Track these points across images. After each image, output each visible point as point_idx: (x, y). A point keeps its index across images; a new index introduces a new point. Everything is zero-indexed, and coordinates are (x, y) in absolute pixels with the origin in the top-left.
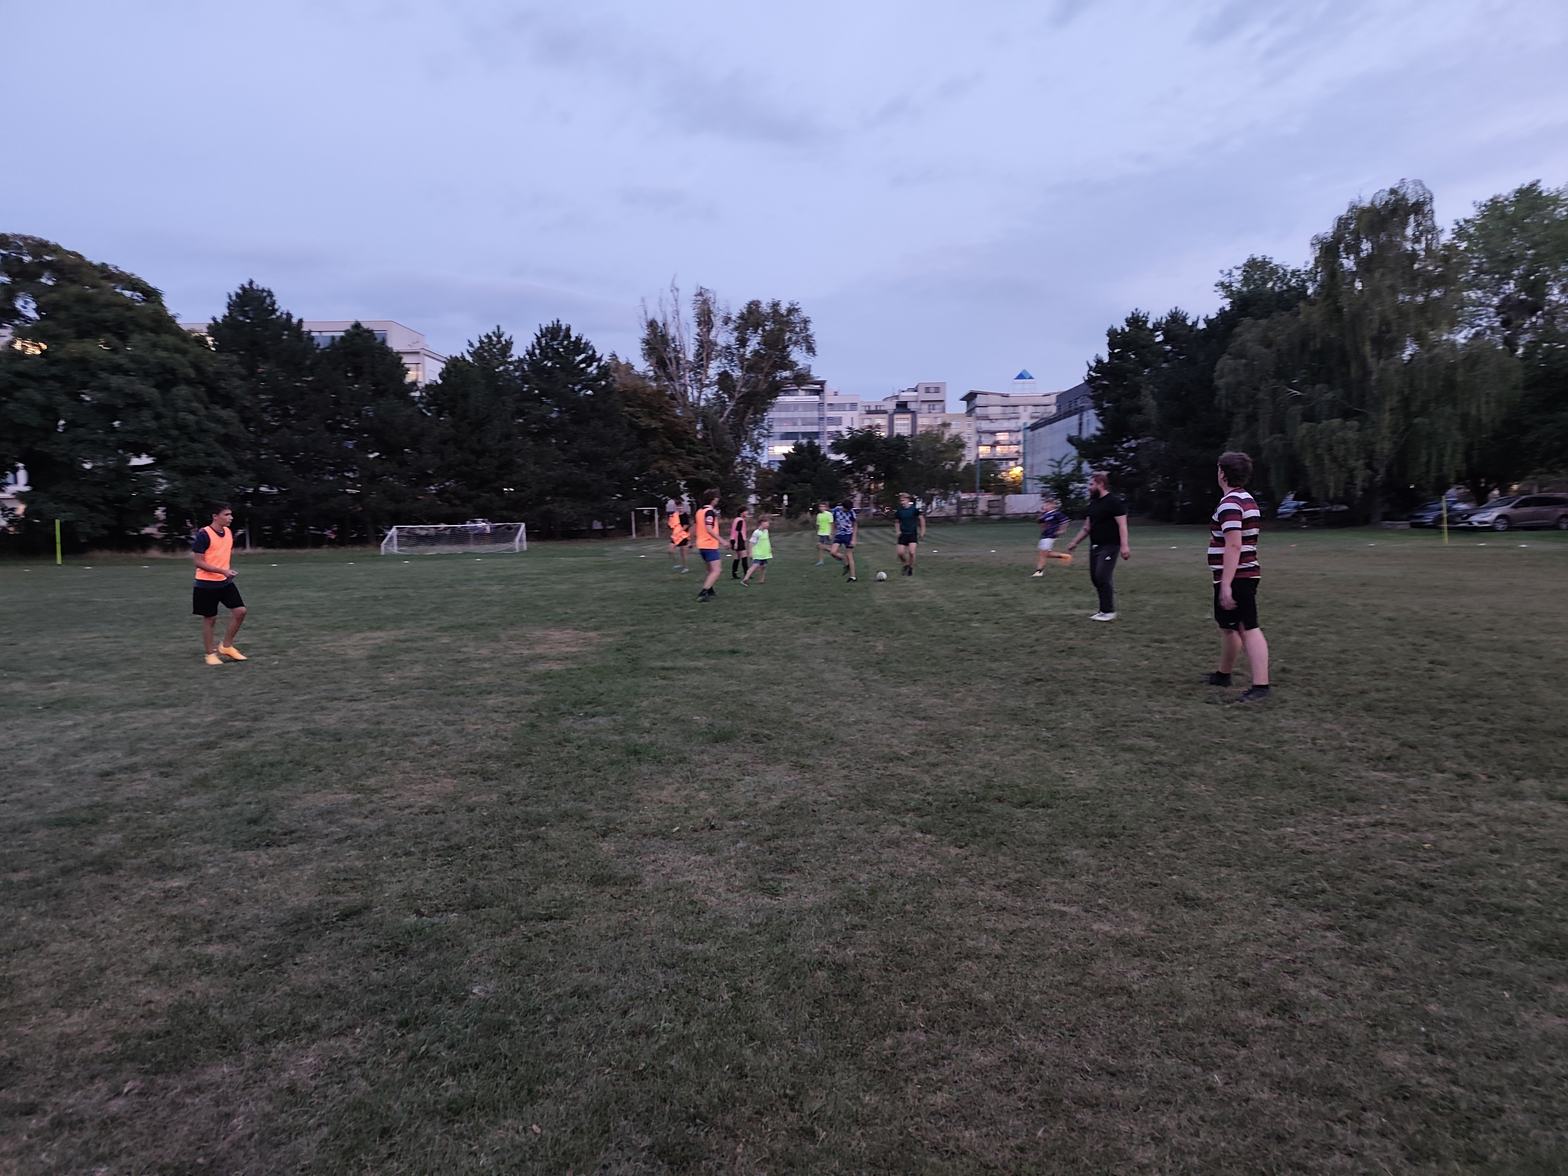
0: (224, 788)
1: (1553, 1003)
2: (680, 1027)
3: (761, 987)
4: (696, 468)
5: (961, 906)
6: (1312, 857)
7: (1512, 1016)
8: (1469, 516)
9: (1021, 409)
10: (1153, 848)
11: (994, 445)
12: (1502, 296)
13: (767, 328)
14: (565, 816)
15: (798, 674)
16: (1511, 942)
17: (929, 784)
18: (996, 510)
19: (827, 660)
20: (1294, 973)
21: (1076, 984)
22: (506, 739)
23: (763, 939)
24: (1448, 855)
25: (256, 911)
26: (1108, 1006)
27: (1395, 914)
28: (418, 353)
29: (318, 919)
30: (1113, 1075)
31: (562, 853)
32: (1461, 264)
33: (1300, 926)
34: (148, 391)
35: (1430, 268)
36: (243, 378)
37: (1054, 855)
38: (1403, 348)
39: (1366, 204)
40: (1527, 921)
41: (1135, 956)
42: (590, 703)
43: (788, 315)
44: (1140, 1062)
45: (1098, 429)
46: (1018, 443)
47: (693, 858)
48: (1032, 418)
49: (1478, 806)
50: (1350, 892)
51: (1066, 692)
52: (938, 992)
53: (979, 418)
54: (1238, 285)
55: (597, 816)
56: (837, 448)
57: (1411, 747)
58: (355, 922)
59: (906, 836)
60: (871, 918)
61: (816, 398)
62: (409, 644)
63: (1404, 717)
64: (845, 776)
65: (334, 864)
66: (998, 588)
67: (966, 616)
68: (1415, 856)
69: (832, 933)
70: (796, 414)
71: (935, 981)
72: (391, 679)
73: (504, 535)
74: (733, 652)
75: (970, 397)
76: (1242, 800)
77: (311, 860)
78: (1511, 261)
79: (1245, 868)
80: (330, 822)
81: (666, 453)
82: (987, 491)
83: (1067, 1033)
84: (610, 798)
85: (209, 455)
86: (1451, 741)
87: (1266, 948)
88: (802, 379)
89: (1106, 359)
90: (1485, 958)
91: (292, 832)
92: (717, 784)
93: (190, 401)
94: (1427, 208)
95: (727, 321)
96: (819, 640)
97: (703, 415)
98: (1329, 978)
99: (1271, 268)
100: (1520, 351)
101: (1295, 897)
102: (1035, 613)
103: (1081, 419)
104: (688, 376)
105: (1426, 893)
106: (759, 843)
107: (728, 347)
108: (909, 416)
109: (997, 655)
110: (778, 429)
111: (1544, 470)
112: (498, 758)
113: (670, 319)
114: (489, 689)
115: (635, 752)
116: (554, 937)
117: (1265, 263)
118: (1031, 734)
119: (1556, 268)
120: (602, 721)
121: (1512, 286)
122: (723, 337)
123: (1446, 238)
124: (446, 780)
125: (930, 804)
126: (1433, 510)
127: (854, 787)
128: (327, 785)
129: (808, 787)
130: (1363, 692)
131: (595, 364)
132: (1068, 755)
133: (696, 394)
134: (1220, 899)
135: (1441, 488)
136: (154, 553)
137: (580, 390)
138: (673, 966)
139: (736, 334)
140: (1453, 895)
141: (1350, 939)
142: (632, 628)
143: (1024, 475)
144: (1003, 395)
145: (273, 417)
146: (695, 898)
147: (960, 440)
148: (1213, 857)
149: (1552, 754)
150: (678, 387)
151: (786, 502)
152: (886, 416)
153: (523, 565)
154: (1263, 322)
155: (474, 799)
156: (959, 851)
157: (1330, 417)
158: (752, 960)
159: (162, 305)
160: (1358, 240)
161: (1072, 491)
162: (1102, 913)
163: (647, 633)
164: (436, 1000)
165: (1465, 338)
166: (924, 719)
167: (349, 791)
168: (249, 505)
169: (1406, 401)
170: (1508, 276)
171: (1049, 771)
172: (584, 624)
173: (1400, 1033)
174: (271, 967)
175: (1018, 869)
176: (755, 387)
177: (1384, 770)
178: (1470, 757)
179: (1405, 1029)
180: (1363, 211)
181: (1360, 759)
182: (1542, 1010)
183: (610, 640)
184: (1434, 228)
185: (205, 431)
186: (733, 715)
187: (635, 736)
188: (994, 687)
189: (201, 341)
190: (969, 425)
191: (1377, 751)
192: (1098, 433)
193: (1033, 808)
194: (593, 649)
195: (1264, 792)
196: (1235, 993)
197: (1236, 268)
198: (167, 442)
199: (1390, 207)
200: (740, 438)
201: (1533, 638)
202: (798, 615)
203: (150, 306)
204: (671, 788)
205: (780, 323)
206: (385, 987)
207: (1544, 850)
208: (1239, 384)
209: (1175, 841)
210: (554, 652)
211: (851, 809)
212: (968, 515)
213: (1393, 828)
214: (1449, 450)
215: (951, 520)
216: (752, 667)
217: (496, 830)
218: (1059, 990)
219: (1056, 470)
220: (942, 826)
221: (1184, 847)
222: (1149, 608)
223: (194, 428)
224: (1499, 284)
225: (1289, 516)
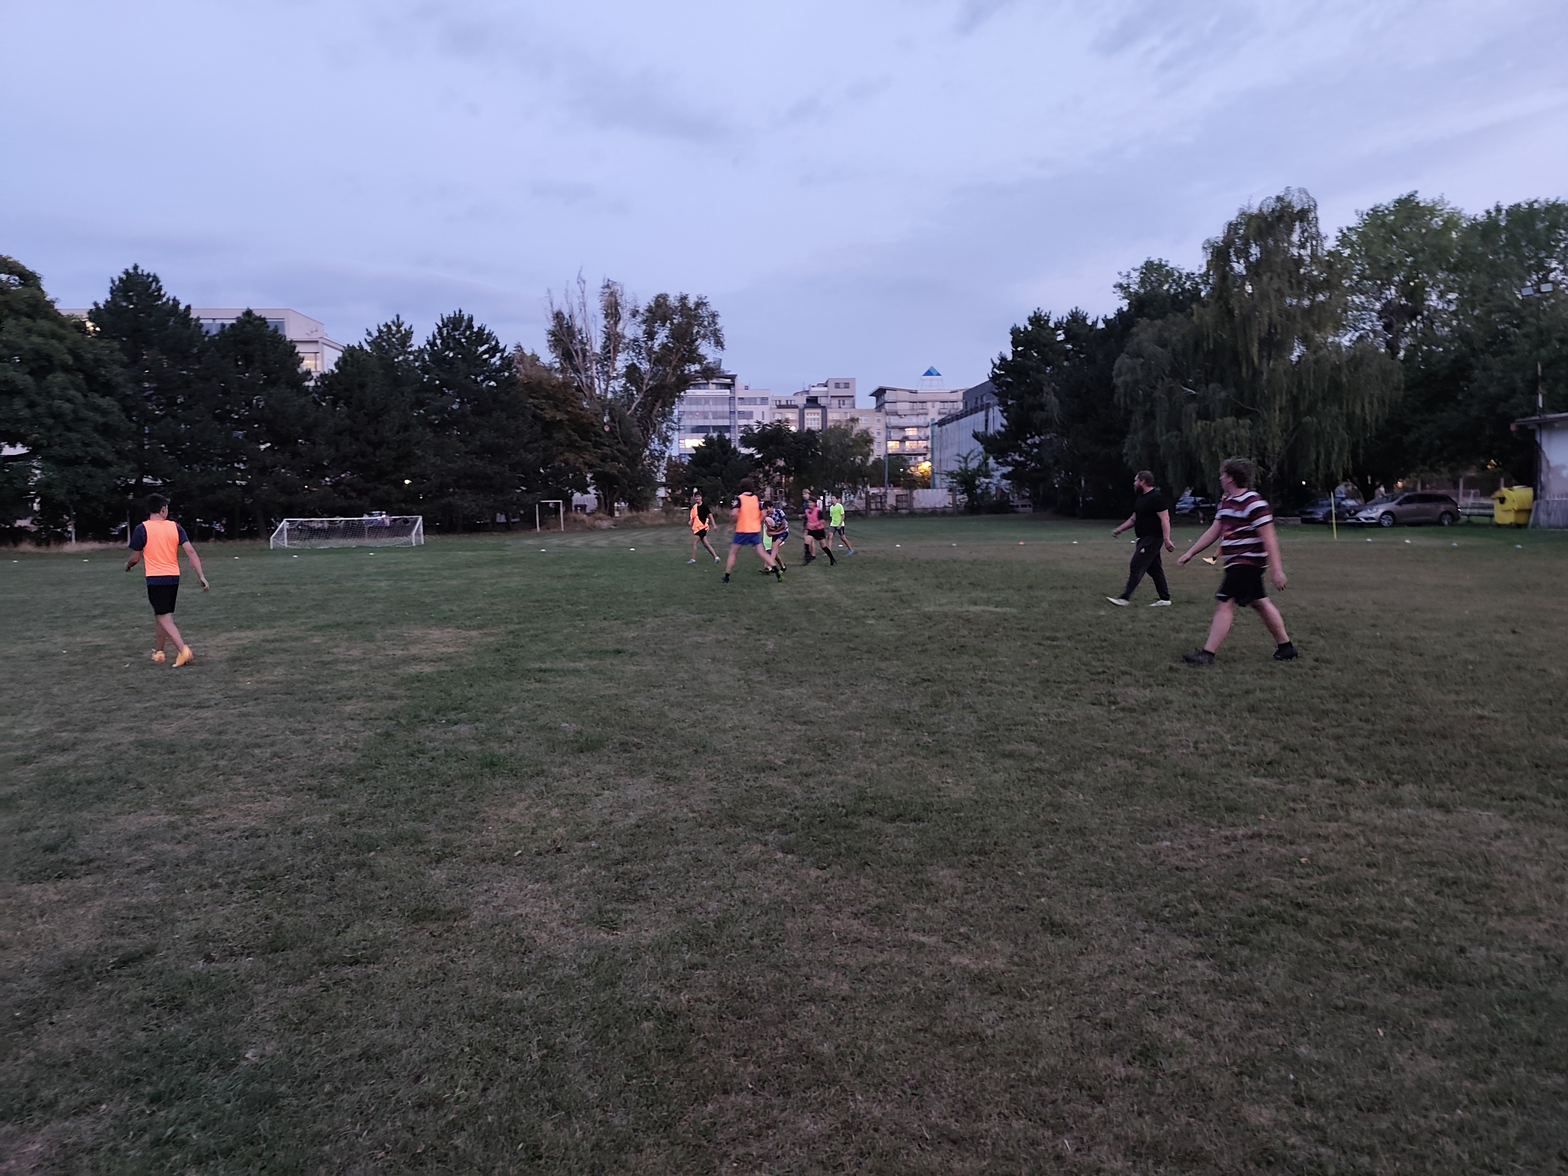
0: (30, 810)
1: (1428, 1041)
2: (476, 1095)
3: (577, 1043)
4: (602, 460)
5: (813, 939)
6: (1187, 875)
7: (1385, 1058)
8: (1356, 512)
9: (929, 405)
10: (1025, 867)
11: (905, 439)
12: (1384, 301)
13: (675, 321)
14: (398, 839)
15: (682, 675)
16: (1387, 970)
17: (799, 796)
18: (905, 505)
19: (714, 659)
20: (1159, 1010)
21: (926, 1031)
22: (355, 750)
23: (590, 983)
24: (1326, 869)
25: (23, 958)
26: (957, 1057)
27: (1269, 940)
28: (317, 342)
29: (91, 968)
30: (954, 1142)
31: (386, 883)
32: (1345, 269)
33: (1169, 954)
34: (25, 380)
35: (1315, 273)
36: (124, 366)
37: (919, 876)
38: (1292, 349)
39: (1255, 210)
40: (1405, 945)
41: (992, 994)
42: (455, 709)
43: (696, 309)
44: (985, 1126)
45: (1002, 425)
46: (927, 439)
47: (530, 887)
48: (940, 413)
49: (1356, 815)
50: (1223, 914)
51: (952, 693)
52: (774, 1044)
53: (887, 414)
54: (1136, 287)
55: (435, 839)
56: (746, 441)
57: (1292, 751)
58: (133, 970)
59: (766, 856)
60: (712, 956)
61: (727, 392)
62: (277, 644)
63: (1287, 719)
64: (712, 789)
65: (127, 899)
66: (898, 584)
67: (862, 612)
68: (1291, 872)
69: (667, 974)
70: (707, 408)
71: (772, 1030)
72: (248, 683)
73: (402, 529)
74: (619, 652)
75: (879, 393)
76: (1119, 810)
77: (102, 895)
78: (1391, 268)
79: (1118, 888)
80: (137, 849)
81: (571, 446)
82: (896, 485)
83: (909, 1091)
84: (453, 817)
85: (86, 445)
86: (1332, 743)
87: (1132, 981)
88: (710, 373)
89: (1010, 357)
90: (1360, 990)
91: (91, 861)
92: (573, 800)
93: (65, 388)
94: (1311, 215)
95: (635, 313)
96: (709, 639)
97: (610, 407)
98: (1196, 1016)
99: (1167, 271)
100: (1402, 354)
101: (1166, 921)
102: (931, 609)
103: (987, 415)
104: (594, 369)
105: (1301, 914)
106: (607, 868)
107: (636, 340)
108: (819, 411)
109: (887, 654)
110: (687, 422)
111: (1427, 468)
112: (342, 772)
113: (576, 311)
114: (350, 694)
115: (491, 764)
116: (354, 985)
117: (1161, 266)
118: (912, 739)
119: (1432, 275)
120: (464, 730)
121: (1393, 291)
122: (631, 329)
123: (1330, 244)
124: (279, 798)
125: (797, 820)
126: (1323, 506)
127: (720, 801)
128: (145, 806)
129: (670, 801)
130: (1247, 692)
131: (498, 355)
132: (950, 762)
133: (603, 386)
134: (1088, 924)
135: (1331, 486)
136: (27, 547)
137: (483, 381)
138: (482, 1019)
139: (644, 327)
140: (1327, 916)
141: (1222, 970)
142: (517, 627)
143: (932, 470)
144: (911, 392)
145: (158, 406)
146: (524, 934)
147: (868, 434)
148: (1085, 875)
149: (1431, 757)
150: (584, 380)
152: (797, 410)
153: (419, 559)
154: (1159, 322)
155: (304, 820)
156: (820, 873)
157: (1224, 415)
158: (574, 1009)
159: (40, 289)
160: (1247, 244)
161: (978, 486)
162: (963, 943)
163: (532, 632)
164: (203, 1067)
165: (1351, 340)
166: (805, 723)
167: (168, 812)
168: (131, 497)
169: (1295, 401)
170: (1389, 282)
171: (925, 779)
172: (468, 623)
173: (1266, 1081)
174: (21, 1028)
175: (879, 893)
176: (663, 380)
177: (1264, 776)
178: (1350, 760)
179: (1273, 1076)
180: (1251, 217)
181: (1241, 764)
182: (1417, 1050)
183: (491, 639)
184: (1319, 235)
185: (82, 420)
186: (605, 721)
187: (494, 745)
188: (880, 687)
189: (80, 327)
190: (879, 420)
191: (1258, 755)
192: (1003, 430)
193: (904, 822)
194: (471, 649)
195: (1142, 802)
196: (1095, 1036)
197: (1135, 270)
198: (41, 431)
199: (1277, 214)
200: (648, 431)
201: (1415, 635)
202: (691, 613)
203: (27, 289)
204: (521, 806)
205: (689, 316)
206: (147, 1051)
207: (1422, 863)
208: (1137, 382)
209: (1047, 858)
210: (429, 653)
211: (712, 827)
212: (877, 509)
213: (1270, 840)
214: (1336, 449)
215: (860, 515)
216: (635, 668)
217: (320, 856)
218: (907, 1038)
219: (963, 465)
220: (806, 844)
221: (1056, 865)
222: (1045, 605)
223: (72, 416)
224: (1381, 289)
225: (1187, 511)
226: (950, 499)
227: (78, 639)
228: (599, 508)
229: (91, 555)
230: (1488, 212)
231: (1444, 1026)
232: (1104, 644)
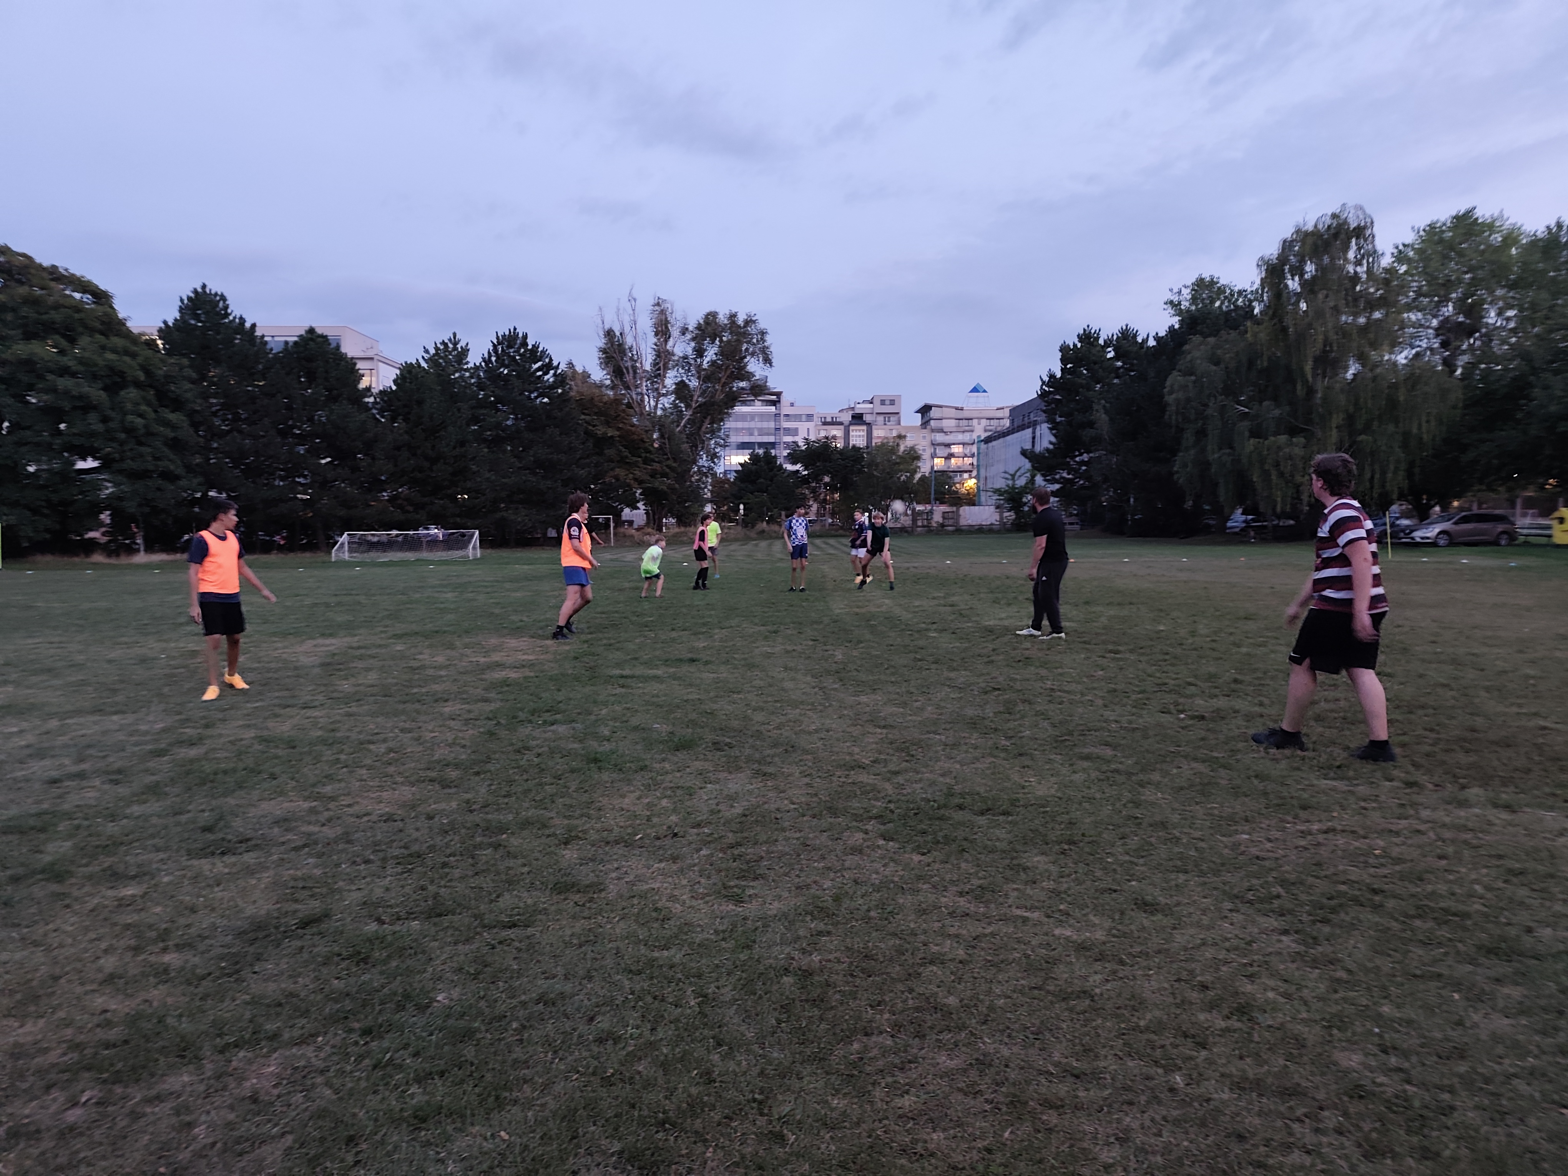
0: (178, 796)
1: (1501, 1003)
2: (647, 1033)
3: (727, 993)
4: (652, 476)
5: (924, 912)
6: (1267, 863)
7: (1462, 1016)
8: (1412, 531)
9: (975, 422)
10: (1112, 855)
11: (950, 456)
12: (1441, 318)
13: (725, 339)
14: (526, 824)
15: (757, 683)
16: (1459, 945)
17: (890, 792)
18: (951, 522)
19: (786, 668)
20: (1251, 976)
21: (1040, 988)
22: (464, 746)
23: (729, 945)
24: (1398, 861)
25: (212, 920)
26: (1071, 1010)
27: (1348, 919)
28: (372, 359)
29: (276, 928)
30: (1077, 1077)
31: (524, 861)
32: (1401, 287)
33: (1256, 930)
34: (96, 393)
35: (1372, 290)
36: (193, 382)
37: (1015, 862)
38: (1346, 368)
39: (1310, 227)
40: (1475, 924)
41: (1096, 960)
42: (548, 711)
43: (745, 327)
44: (1103, 1064)
45: (1051, 443)
46: (973, 456)
47: (656, 865)
48: (986, 431)
49: (1425, 813)
50: (1303, 897)
51: (1024, 701)
52: (904, 997)
53: (933, 431)
54: (1187, 304)
55: (559, 824)
56: (793, 458)
58: (315, 930)
59: (869, 843)
60: (836, 925)
61: (773, 409)
62: (363, 651)
64: (807, 784)
65: (291, 872)
66: (955, 599)
67: (923, 625)
68: (1366, 862)
69: (797, 939)
70: (752, 425)
71: (900, 987)
72: (346, 686)
73: (458, 542)
74: (693, 660)
75: (925, 410)
76: (1198, 807)
77: (268, 868)
78: (1448, 285)
79: (1202, 874)
80: (287, 830)
81: (622, 462)
82: (942, 503)
83: (1031, 1036)
84: (571, 806)
85: (157, 459)
87: (1224, 952)
88: (759, 390)
89: (1059, 375)
90: (1435, 961)
91: (248, 840)
92: (679, 792)
93: (138, 404)
94: (1368, 232)
95: (684, 331)
96: (778, 649)
97: (660, 424)
98: (1286, 981)
99: (1219, 288)
100: (1459, 372)
101: (1250, 902)
102: (991, 623)
103: (1034, 432)
104: (644, 386)
105: (1377, 898)
106: (722, 850)
107: (685, 357)
108: (865, 428)
109: (955, 664)
110: (734, 439)
111: (1484, 487)
112: (457, 766)
113: (627, 329)
114: (446, 697)
115: (595, 760)
116: (517, 944)
117: (1212, 283)
118: (990, 743)
119: (1491, 292)
120: (561, 729)
121: (1451, 308)
122: (681, 347)
123: (1386, 261)
124: (404, 788)
125: (892, 812)
127: (816, 795)
128: (282, 793)
129: (771, 794)
131: (552, 372)
132: (1027, 763)
133: (652, 403)
134: (1178, 904)
135: (1385, 504)
136: (98, 558)
137: (536, 398)
139: (693, 344)
140: (1403, 900)
141: (1304, 943)
142: (590, 636)
143: (978, 488)
144: (957, 409)
145: (224, 421)
146: (660, 905)
147: (915, 452)
148: (1171, 863)
149: (1496, 763)
150: (634, 396)
151: (742, 512)
152: (842, 427)
153: (477, 572)
154: (1211, 340)
155: (433, 806)
156: (922, 858)
157: (1276, 434)
158: (717, 966)
159: (113, 308)
160: (1302, 262)
161: (1025, 504)
162: (1064, 918)
163: (605, 642)
164: (401, 1007)
165: (1406, 358)
166: (884, 727)
167: (306, 799)
168: (197, 510)
169: (1350, 419)
170: (1444, 300)
171: (1008, 778)
172: (540, 632)
173: (1354, 1034)
174: (230, 975)
175: (980, 875)
176: (712, 397)
177: (1334, 779)
178: (1417, 766)
179: (1359, 1030)
180: (1307, 234)
181: (1311, 768)
182: (1490, 1011)
184: (1375, 252)
185: (153, 434)
186: (693, 723)
187: (595, 744)
188: (952, 696)
189: (151, 344)
190: (924, 437)
191: (1328, 760)
192: (1051, 447)
193: (994, 815)
194: (550, 657)
195: (1219, 800)
196: (1194, 996)
197: (1185, 287)
198: (114, 445)
199: (1332, 231)
200: (697, 447)
201: (1476, 651)
202: (756, 624)
203: (100, 308)
204: (633, 796)
205: (738, 334)
206: (348, 995)
207: (1490, 856)
208: (1188, 400)
209: (1134, 847)
210: (510, 660)
211: (814, 816)
212: (923, 526)
213: (1344, 834)
214: (1392, 467)
215: (907, 532)
216: (712, 675)
217: (457, 838)
218: (1023, 994)
219: (1010, 482)
220: (905, 833)
221: (1143, 854)
222: (1103, 620)
223: (142, 431)
224: (1439, 305)
225: (1237, 530)
226: (997, 517)
227: (173, 645)
228: (648, 524)
229: (160, 566)
230: (1548, 227)
231: (1515, 992)
232: (1167, 657)
